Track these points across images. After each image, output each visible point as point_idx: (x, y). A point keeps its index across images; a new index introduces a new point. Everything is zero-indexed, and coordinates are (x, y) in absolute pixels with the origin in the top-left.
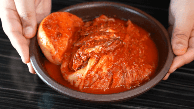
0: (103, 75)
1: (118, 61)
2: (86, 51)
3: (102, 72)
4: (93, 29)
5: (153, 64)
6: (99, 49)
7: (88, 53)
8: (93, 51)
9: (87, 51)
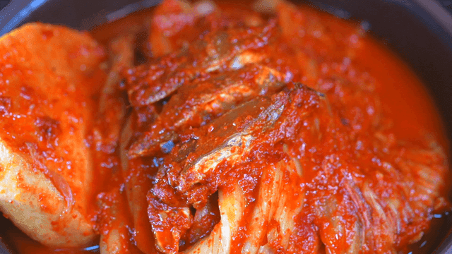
0: (285, 241)
1: (320, 172)
2: (197, 167)
3: (279, 230)
4: (176, 72)
5: (433, 143)
6: (242, 145)
7: (208, 175)
8: (225, 160)
9: (203, 167)
